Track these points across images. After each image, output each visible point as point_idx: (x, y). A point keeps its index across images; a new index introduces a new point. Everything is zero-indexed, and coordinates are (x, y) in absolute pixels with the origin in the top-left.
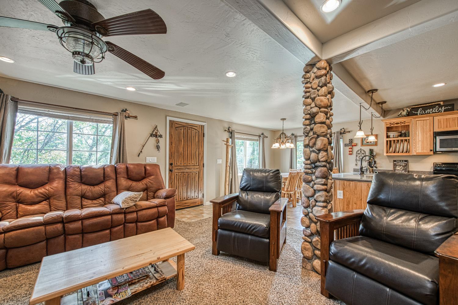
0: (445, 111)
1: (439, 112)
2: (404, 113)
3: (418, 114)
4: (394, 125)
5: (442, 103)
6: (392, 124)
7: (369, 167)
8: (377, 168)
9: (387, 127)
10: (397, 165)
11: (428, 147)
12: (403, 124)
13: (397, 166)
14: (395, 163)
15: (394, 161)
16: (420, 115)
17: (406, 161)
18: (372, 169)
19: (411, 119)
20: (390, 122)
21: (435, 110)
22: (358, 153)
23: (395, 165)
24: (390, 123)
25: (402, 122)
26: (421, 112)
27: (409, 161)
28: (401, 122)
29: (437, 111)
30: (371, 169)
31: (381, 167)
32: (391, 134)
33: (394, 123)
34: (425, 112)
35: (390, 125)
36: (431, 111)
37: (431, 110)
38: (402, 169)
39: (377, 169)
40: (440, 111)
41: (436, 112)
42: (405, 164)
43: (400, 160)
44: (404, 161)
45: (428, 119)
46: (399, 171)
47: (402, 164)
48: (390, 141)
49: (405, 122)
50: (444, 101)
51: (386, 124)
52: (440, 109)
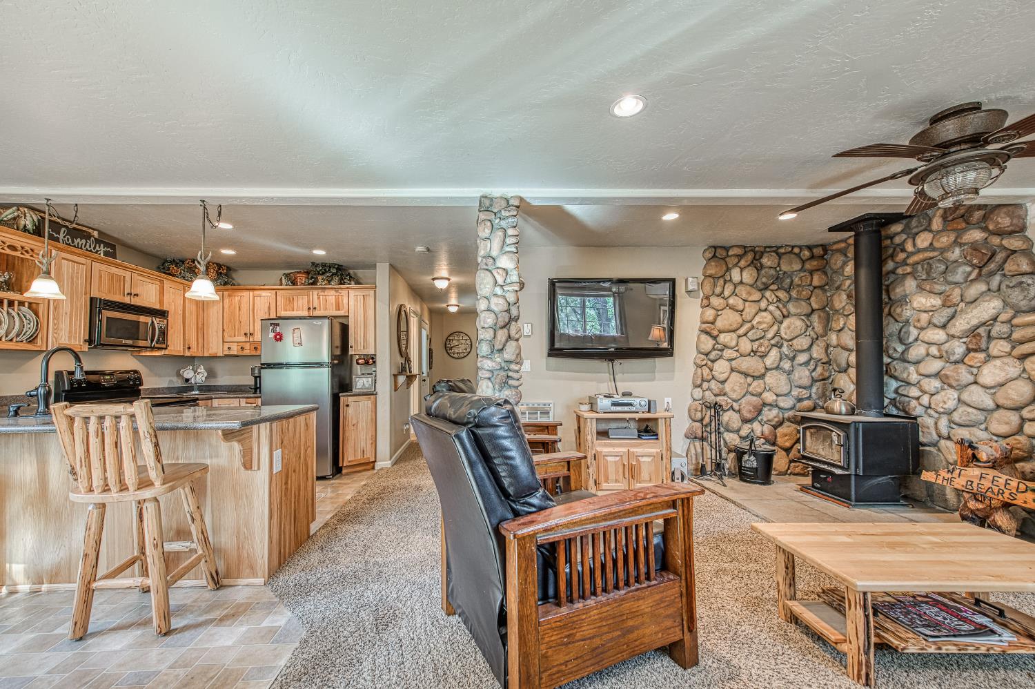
0: (106, 255)
1: (97, 253)
3: (61, 241)
5: (97, 235)
11: (80, 333)
16: (63, 243)
21: (90, 247)
25: (27, 248)
26: (66, 239)
28: (23, 248)
29: (94, 249)
34: (73, 242)
36: (84, 245)
37: (84, 241)
40: (97, 251)
41: (91, 251)
45: (84, 262)
49: (32, 250)
50: (100, 233)
52: (97, 247)
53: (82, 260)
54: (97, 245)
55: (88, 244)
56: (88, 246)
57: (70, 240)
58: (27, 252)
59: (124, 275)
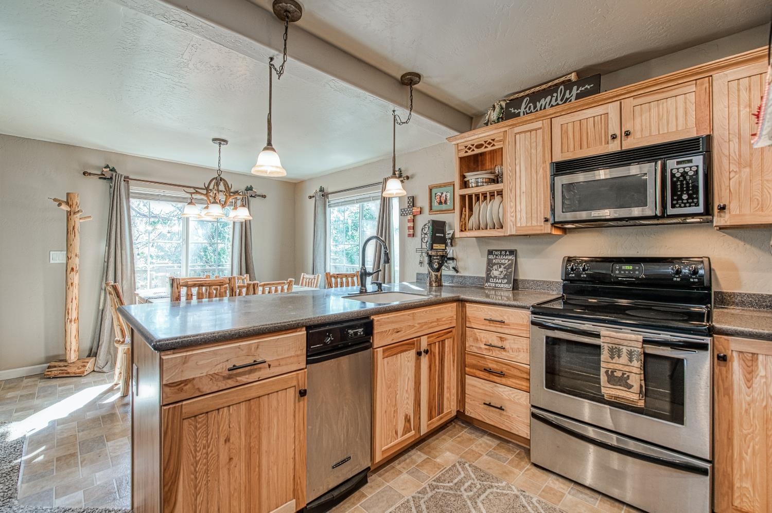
0: (578, 97)
1: (565, 102)
2: (494, 116)
3: (522, 114)
4: (473, 150)
5: (573, 77)
6: (470, 149)
7: (430, 270)
8: (457, 271)
9: (461, 159)
10: (495, 264)
12: (490, 148)
13: (494, 267)
14: (491, 257)
15: (490, 252)
16: (524, 115)
17: (512, 252)
18: (436, 276)
19: (504, 129)
20: (466, 144)
21: (556, 99)
22: (425, 232)
23: (490, 264)
24: (466, 147)
25: (489, 141)
26: (527, 109)
27: (519, 253)
28: (485, 142)
29: (561, 100)
30: (433, 274)
31: (465, 269)
32: (471, 177)
33: (473, 145)
34: (535, 107)
35: (466, 152)
36: (548, 104)
37: (549, 99)
38: (502, 276)
39: (458, 274)
41: (557, 105)
42: (509, 260)
43: (501, 251)
44: (508, 253)
45: (541, 126)
46: (497, 281)
47: (503, 261)
48: (470, 197)
49: (493, 140)
51: (459, 151)
52: (567, 95)
53: (538, 124)
54: (568, 92)
55: (554, 99)
56: (553, 103)
57: (532, 107)
58: (489, 143)
59: (605, 112)
